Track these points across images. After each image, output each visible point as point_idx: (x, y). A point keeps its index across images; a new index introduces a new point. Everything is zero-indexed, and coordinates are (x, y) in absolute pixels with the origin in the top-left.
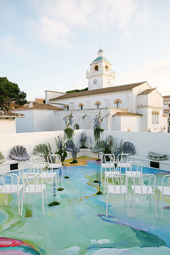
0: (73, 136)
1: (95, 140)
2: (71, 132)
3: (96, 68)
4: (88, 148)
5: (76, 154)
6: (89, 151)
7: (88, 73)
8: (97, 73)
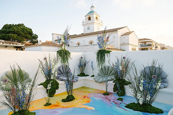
0: (69, 60)
1: (99, 65)
2: (66, 54)
3: (89, 19)
4: (89, 76)
5: (72, 85)
6: (91, 80)
7: (83, 22)
8: (90, 22)
